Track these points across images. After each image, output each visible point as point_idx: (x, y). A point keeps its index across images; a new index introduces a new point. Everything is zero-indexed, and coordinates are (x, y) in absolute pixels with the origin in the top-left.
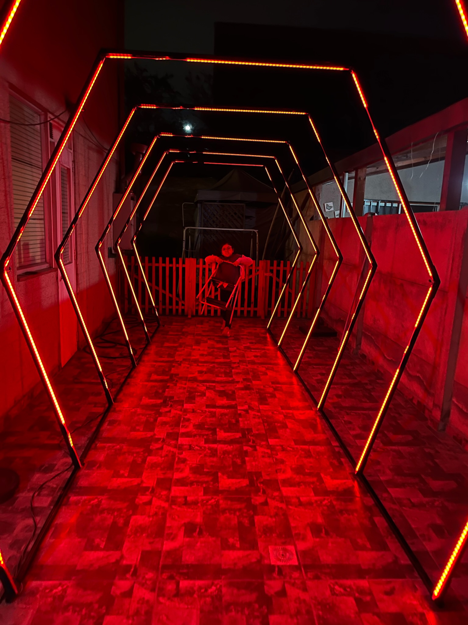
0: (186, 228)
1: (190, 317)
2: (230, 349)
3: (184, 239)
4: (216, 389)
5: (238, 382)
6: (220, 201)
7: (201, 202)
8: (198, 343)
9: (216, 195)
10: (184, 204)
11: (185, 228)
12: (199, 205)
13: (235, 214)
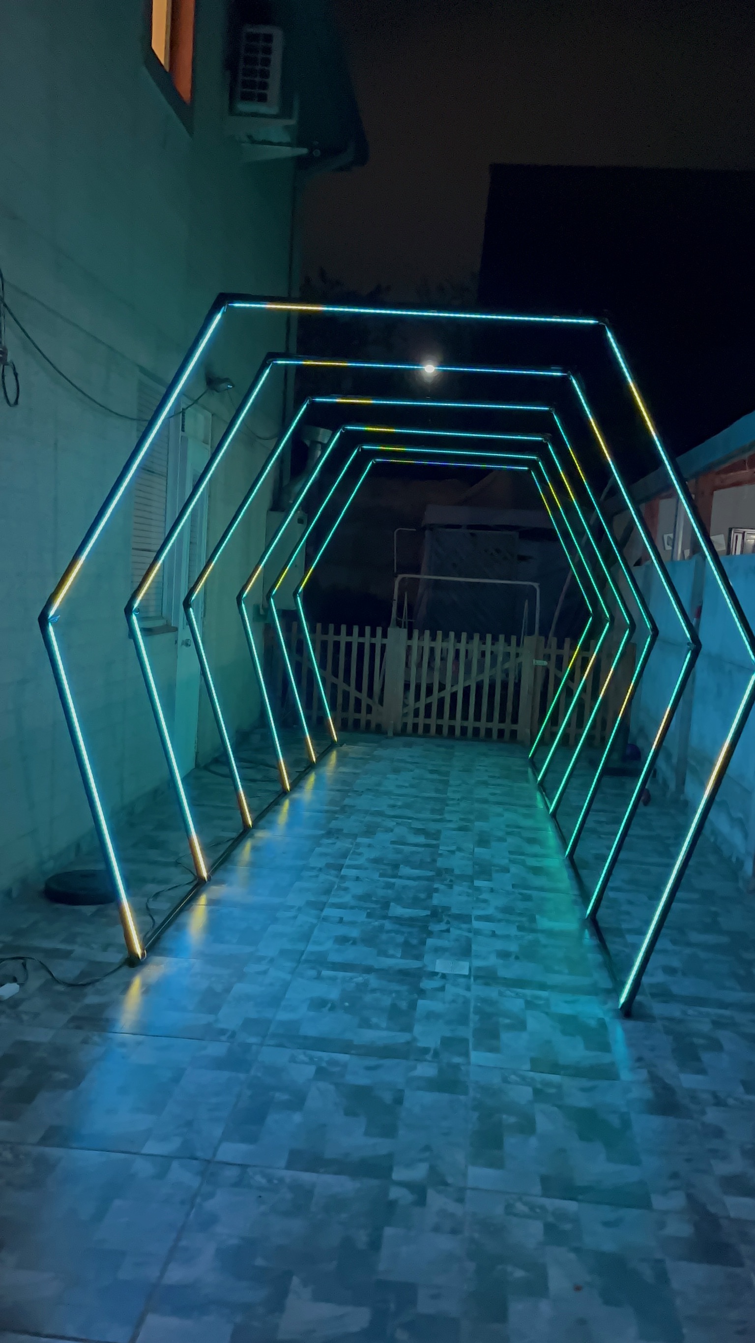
0: (400, 577)
1: (390, 734)
2: (451, 782)
3: (396, 596)
4: (413, 826)
5: (450, 821)
6: (470, 527)
7: (432, 527)
8: (396, 771)
9: (462, 515)
10: (399, 531)
11: (396, 577)
12: (427, 533)
13: (498, 551)
